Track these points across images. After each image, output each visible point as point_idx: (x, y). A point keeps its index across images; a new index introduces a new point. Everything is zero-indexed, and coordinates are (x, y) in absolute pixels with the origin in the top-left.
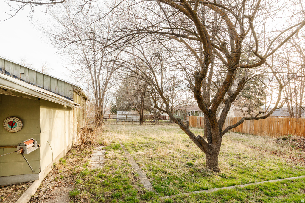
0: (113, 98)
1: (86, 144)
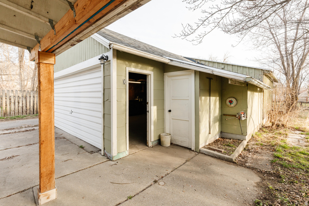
1: (278, 126)
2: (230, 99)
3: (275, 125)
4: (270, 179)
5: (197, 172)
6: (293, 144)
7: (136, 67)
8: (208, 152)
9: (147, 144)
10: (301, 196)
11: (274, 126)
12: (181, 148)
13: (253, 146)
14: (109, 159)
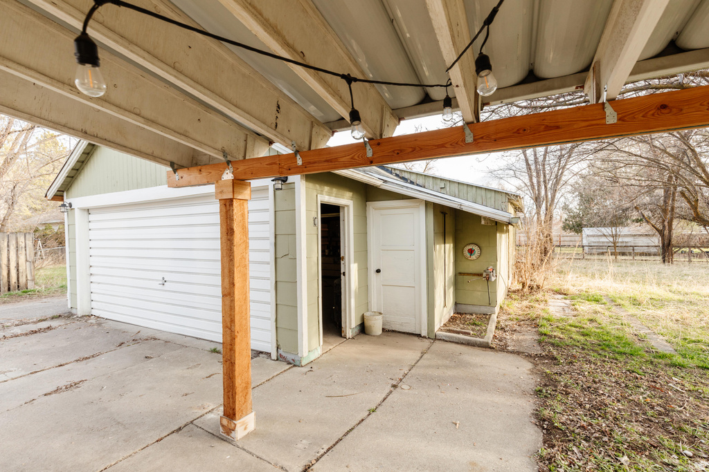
0: (569, 196)
1: (531, 288)
2: (470, 247)
3: (527, 287)
4: (544, 363)
5: (447, 367)
6: (558, 315)
7: (329, 194)
8: (448, 337)
9: (343, 334)
10: (584, 376)
11: (526, 289)
12: (403, 335)
13: (507, 323)
14: (293, 364)
